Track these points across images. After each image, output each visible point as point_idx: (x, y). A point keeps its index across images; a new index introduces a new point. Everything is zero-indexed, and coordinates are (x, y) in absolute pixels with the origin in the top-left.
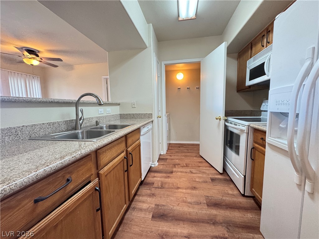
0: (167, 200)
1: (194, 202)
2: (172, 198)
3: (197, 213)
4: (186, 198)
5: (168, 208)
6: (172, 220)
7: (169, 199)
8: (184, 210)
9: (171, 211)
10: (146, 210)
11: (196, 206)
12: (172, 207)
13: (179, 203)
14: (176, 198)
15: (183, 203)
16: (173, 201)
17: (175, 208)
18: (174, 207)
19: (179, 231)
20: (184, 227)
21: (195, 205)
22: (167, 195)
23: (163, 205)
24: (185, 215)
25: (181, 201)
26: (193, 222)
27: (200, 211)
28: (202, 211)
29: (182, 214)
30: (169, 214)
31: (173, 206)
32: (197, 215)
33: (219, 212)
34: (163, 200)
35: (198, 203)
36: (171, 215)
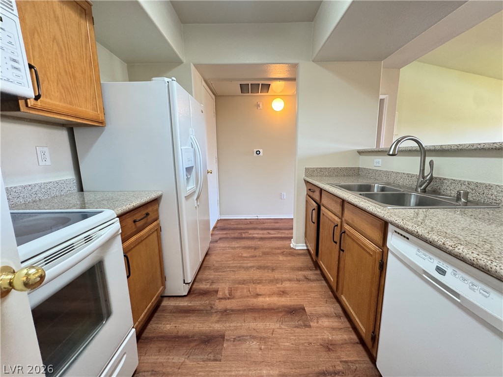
0: (294, 338)
1: (245, 340)
2: (287, 344)
3: (245, 322)
4: (261, 349)
5: (288, 323)
6: (278, 308)
7: (293, 342)
8: (264, 324)
9: (282, 319)
10: (319, 316)
11: (243, 332)
12: (283, 327)
13: (272, 334)
14: (279, 345)
15: (264, 335)
16: (284, 338)
17: (278, 325)
18: (280, 326)
19: (268, 299)
20: (263, 302)
21: (245, 334)
22: (299, 351)
23: (297, 327)
24: (261, 316)
25: (270, 340)
26: (251, 309)
27: (239, 324)
28: (235, 325)
29: (266, 317)
30: (283, 315)
31: (281, 329)
32: (244, 319)
33: (210, 327)
34: (303, 337)
35: (239, 340)
36: (281, 315)
